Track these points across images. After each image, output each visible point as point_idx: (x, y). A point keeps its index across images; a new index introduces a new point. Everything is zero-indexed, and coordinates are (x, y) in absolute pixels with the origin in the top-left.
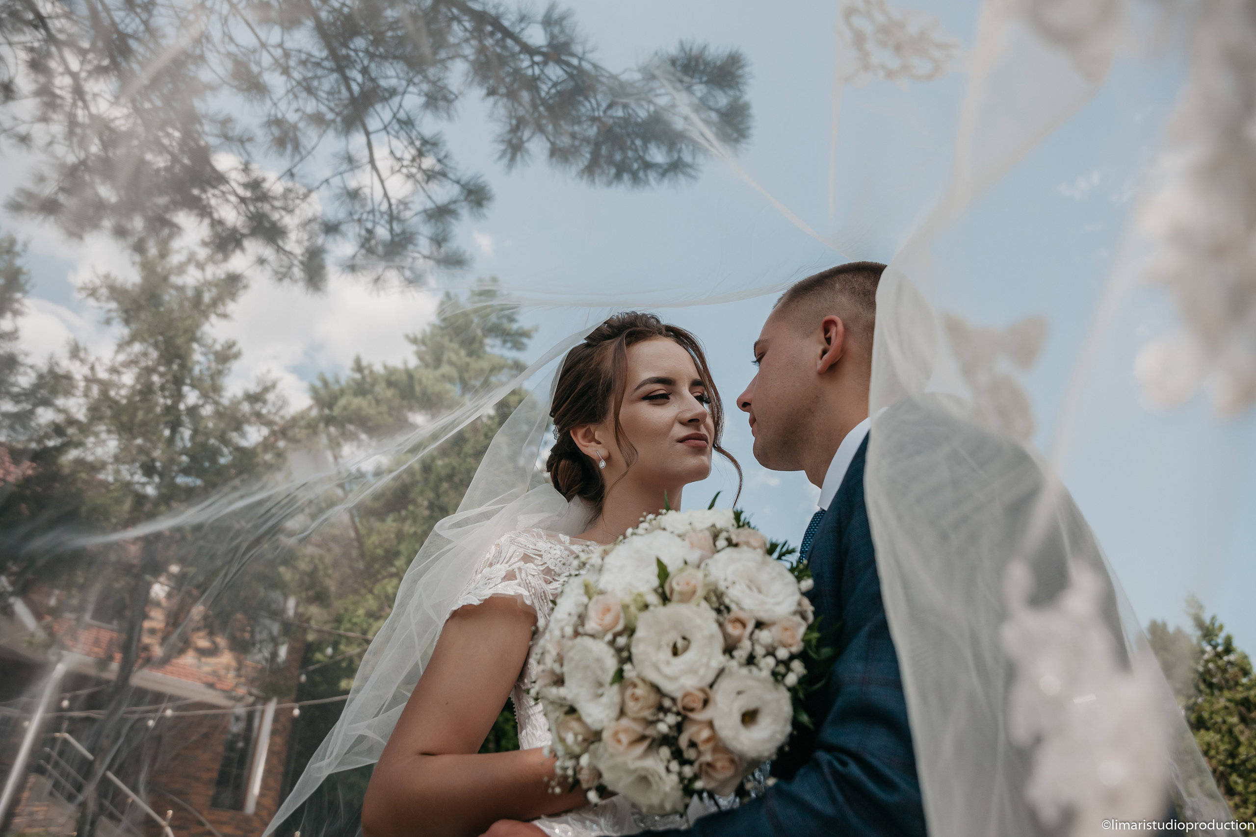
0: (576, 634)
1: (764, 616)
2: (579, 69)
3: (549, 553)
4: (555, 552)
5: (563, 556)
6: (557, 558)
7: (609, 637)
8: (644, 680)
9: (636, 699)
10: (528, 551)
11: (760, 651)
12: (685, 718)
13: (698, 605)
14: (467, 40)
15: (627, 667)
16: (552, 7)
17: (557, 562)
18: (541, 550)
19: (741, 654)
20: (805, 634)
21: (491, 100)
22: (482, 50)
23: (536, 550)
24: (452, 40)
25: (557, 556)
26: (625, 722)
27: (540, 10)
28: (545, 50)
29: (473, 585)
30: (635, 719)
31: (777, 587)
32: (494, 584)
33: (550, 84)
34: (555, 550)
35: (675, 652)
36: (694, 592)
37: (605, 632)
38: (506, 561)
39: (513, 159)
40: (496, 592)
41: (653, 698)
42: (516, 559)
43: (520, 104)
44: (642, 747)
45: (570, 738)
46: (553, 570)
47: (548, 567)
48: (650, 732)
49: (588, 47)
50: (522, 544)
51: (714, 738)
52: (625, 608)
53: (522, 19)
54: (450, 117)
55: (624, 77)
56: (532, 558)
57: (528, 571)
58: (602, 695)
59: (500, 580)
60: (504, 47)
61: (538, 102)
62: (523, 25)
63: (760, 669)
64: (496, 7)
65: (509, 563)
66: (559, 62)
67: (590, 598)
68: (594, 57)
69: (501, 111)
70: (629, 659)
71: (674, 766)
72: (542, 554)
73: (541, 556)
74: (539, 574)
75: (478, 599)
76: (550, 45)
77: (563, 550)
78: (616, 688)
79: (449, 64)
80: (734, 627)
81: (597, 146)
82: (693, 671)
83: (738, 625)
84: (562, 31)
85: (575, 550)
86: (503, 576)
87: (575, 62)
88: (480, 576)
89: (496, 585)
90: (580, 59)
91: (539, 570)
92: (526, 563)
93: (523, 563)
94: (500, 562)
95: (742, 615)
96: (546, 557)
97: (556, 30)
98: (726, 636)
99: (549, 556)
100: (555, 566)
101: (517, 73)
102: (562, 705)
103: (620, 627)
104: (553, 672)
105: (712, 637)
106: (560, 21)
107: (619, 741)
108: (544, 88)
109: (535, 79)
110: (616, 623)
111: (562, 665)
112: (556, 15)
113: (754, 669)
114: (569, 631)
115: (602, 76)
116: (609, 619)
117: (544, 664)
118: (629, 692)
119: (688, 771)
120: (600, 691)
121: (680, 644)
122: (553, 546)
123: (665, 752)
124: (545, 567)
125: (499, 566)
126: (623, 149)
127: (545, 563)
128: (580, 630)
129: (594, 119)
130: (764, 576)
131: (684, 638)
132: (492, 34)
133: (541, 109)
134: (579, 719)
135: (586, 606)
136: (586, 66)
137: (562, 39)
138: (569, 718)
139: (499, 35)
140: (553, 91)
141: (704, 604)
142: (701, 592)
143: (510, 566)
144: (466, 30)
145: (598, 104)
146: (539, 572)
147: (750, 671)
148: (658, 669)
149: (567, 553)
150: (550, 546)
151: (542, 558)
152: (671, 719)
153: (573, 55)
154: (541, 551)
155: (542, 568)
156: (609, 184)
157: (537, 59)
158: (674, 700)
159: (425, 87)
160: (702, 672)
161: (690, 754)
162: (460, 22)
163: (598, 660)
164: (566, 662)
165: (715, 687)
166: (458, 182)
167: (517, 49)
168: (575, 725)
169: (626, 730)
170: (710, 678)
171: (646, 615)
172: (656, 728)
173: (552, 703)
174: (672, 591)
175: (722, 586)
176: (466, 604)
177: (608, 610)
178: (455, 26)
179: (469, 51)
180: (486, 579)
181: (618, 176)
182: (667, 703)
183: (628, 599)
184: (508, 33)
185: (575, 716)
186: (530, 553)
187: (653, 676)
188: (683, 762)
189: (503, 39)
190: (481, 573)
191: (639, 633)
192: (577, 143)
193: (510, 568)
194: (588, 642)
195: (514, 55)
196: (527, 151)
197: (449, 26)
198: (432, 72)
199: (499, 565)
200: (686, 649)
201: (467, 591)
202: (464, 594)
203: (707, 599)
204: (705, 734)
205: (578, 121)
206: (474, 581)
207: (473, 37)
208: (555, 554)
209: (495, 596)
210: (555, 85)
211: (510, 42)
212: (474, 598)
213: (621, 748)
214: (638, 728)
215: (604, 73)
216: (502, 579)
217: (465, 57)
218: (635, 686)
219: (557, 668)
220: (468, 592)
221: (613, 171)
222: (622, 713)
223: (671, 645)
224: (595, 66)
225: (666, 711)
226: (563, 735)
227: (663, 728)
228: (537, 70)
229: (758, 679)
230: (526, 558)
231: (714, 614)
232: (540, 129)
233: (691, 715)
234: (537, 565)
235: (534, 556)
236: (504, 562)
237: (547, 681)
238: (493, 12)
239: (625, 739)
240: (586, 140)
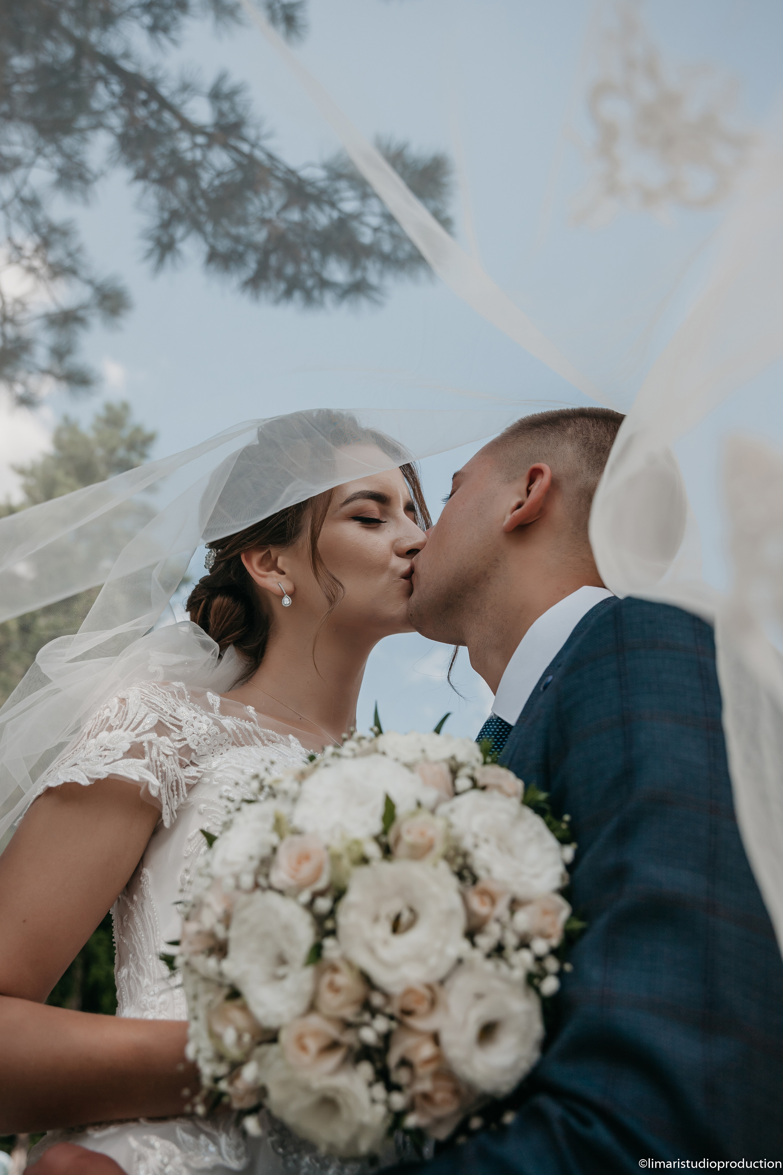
0: (257, 885)
1: (521, 892)
2: (250, 157)
3: (192, 725)
4: (200, 725)
5: (210, 732)
6: (202, 735)
7: (305, 897)
8: (350, 964)
9: (335, 989)
10: (164, 717)
11: (511, 941)
12: (401, 1024)
13: (435, 865)
14: (114, 108)
15: (329, 943)
16: (222, 77)
17: (201, 740)
18: (181, 719)
19: (485, 942)
20: (568, 922)
21: (139, 186)
22: (131, 122)
23: (174, 717)
24: (96, 105)
25: (201, 732)
26: (315, 1021)
27: (207, 81)
28: (210, 130)
29: (82, 754)
30: (330, 1019)
31: (533, 853)
32: (112, 759)
33: (213, 172)
34: (200, 722)
35: (396, 927)
36: (430, 847)
37: (300, 889)
38: (132, 726)
39: (161, 260)
40: (115, 772)
41: (358, 990)
42: (147, 728)
43: (176, 194)
44: (334, 1059)
45: (229, 1036)
46: (194, 750)
47: (187, 746)
48: (348, 1038)
49: (264, 130)
50: (158, 706)
51: (439, 1058)
52: (336, 858)
53: (186, 87)
54: (86, 202)
55: (305, 173)
56: (168, 728)
57: (162, 748)
58: (283, 978)
59: (121, 755)
60: (160, 122)
61: (197, 193)
62: (185, 96)
63: (511, 967)
64: (153, 69)
65: (136, 732)
66: (226, 146)
67: (281, 837)
68: (269, 144)
69: (151, 201)
70: (333, 933)
71: (379, 1091)
72: (182, 725)
73: (180, 728)
74: (174, 754)
75: (88, 777)
76: (217, 125)
77: (211, 724)
78: (309, 972)
79: (90, 135)
80: (483, 903)
81: (265, 254)
82: (419, 958)
83: (487, 900)
84: (233, 109)
85: (227, 727)
86: (126, 749)
87: (245, 148)
88: (93, 741)
89: (114, 761)
90: (254, 145)
91: (175, 748)
92: (160, 735)
93: (156, 735)
94: (124, 727)
95: (493, 887)
96: (187, 731)
97: (226, 106)
98: (470, 914)
99: (192, 729)
100: (197, 745)
101: (174, 155)
102: (220, 985)
103: (322, 884)
104: (212, 935)
105: (451, 913)
106: (231, 95)
107: (303, 1048)
108: (206, 178)
109: (195, 165)
110: (316, 877)
111: (227, 927)
112: (226, 88)
113: (504, 968)
114: (247, 881)
115: (277, 168)
116: (306, 870)
117: (199, 921)
118: (327, 978)
119: (398, 1100)
120: (281, 971)
121: (406, 917)
122: (198, 716)
123: (366, 1070)
124: (183, 745)
125: (120, 732)
126: (297, 261)
127: (185, 739)
128: (262, 881)
129: (264, 222)
130: (519, 836)
131: (412, 910)
132: (145, 103)
133: (201, 203)
134: (245, 1008)
135: (275, 850)
136: (259, 155)
137: (232, 118)
138: (229, 1005)
139: (154, 106)
140: (217, 182)
141: (444, 867)
142: (440, 848)
143: (138, 735)
144: (113, 94)
145: (271, 204)
146: (175, 751)
147: (497, 967)
148: (371, 950)
149: (216, 729)
150: (194, 715)
151: (181, 730)
152: (381, 1024)
153: (244, 139)
154: (180, 721)
155: (179, 745)
156: (277, 302)
157: (201, 140)
158: (387, 996)
159: (58, 160)
160: (433, 961)
161: (401, 1076)
162: (107, 83)
163: (287, 928)
164: (234, 924)
165: (448, 984)
166: (90, 282)
167: (175, 125)
168: (237, 1016)
169: (316, 1034)
170: (441, 972)
171: (363, 872)
172: (357, 1034)
173: (206, 979)
174: (398, 839)
175: (467, 843)
176: (69, 781)
177: (305, 857)
178: (101, 89)
179: (115, 121)
180: (102, 749)
181: (288, 293)
182: (377, 1000)
183: (338, 846)
184: (165, 104)
185: (238, 1002)
186: (167, 720)
187: (364, 961)
188: (392, 1087)
189: (159, 111)
190: (95, 737)
191: (352, 897)
192: (241, 248)
193: (138, 740)
194: (273, 898)
195: (170, 133)
196: (179, 252)
197: (92, 87)
198: (68, 142)
199: (122, 730)
200: (412, 924)
201: (72, 761)
202: (67, 764)
203: (447, 858)
204: (427, 1050)
205: (243, 221)
206: (84, 748)
207: (122, 104)
208: (199, 729)
209: (113, 778)
210: (219, 174)
211: (167, 116)
212: (82, 774)
213: (306, 1059)
214: (333, 1031)
215: (281, 167)
216: (124, 754)
217: (110, 129)
218: (335, 969)
219: (220, 931)
220: (74, 763)
221: (282, 286)
222: (312, 1007)
223: (392, 916)
224: (270, 157)
225: (374, 1012)
226: (218, 1028)
227: (369, 1035)
228: (198, 154)
229: (506, 980)
230: (160, 728)
231: (453, 882)
232: (197, 226)
233: (412, 1021)
234: (173, 741)
235: (171, 727)
236: (129, 729)
237: (199, 946)
238: (148, 75)
239: (313, 1045)
240: (251, 246)
